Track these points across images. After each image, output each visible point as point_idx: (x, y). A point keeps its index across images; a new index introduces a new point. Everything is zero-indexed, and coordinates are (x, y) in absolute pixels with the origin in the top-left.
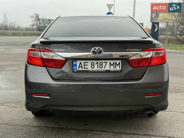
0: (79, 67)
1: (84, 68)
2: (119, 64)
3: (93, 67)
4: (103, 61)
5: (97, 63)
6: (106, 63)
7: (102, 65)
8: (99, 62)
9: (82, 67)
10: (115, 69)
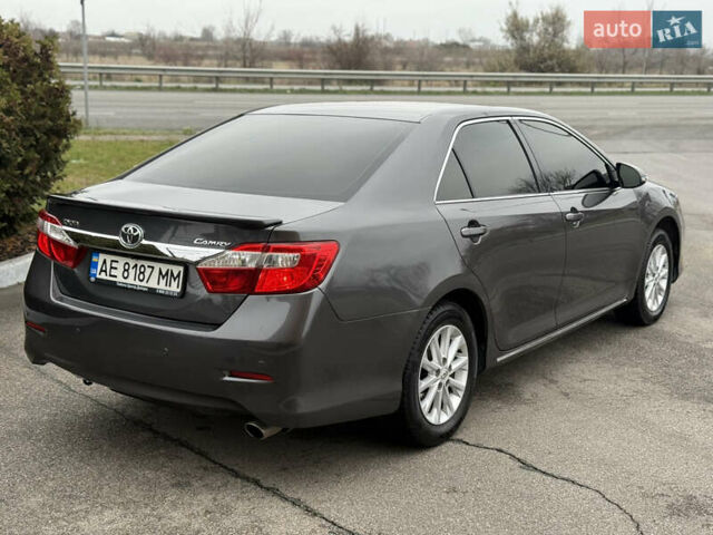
0: (102, 271)
1: (111, 276)
2: (179, 275)
3: (126, 275)
4: (146, 263)
5: (136, 266)
6: (153, 268)
7: (143, 273)
8: (140, 263)
9: (105, 271)
10: (168, 288)
